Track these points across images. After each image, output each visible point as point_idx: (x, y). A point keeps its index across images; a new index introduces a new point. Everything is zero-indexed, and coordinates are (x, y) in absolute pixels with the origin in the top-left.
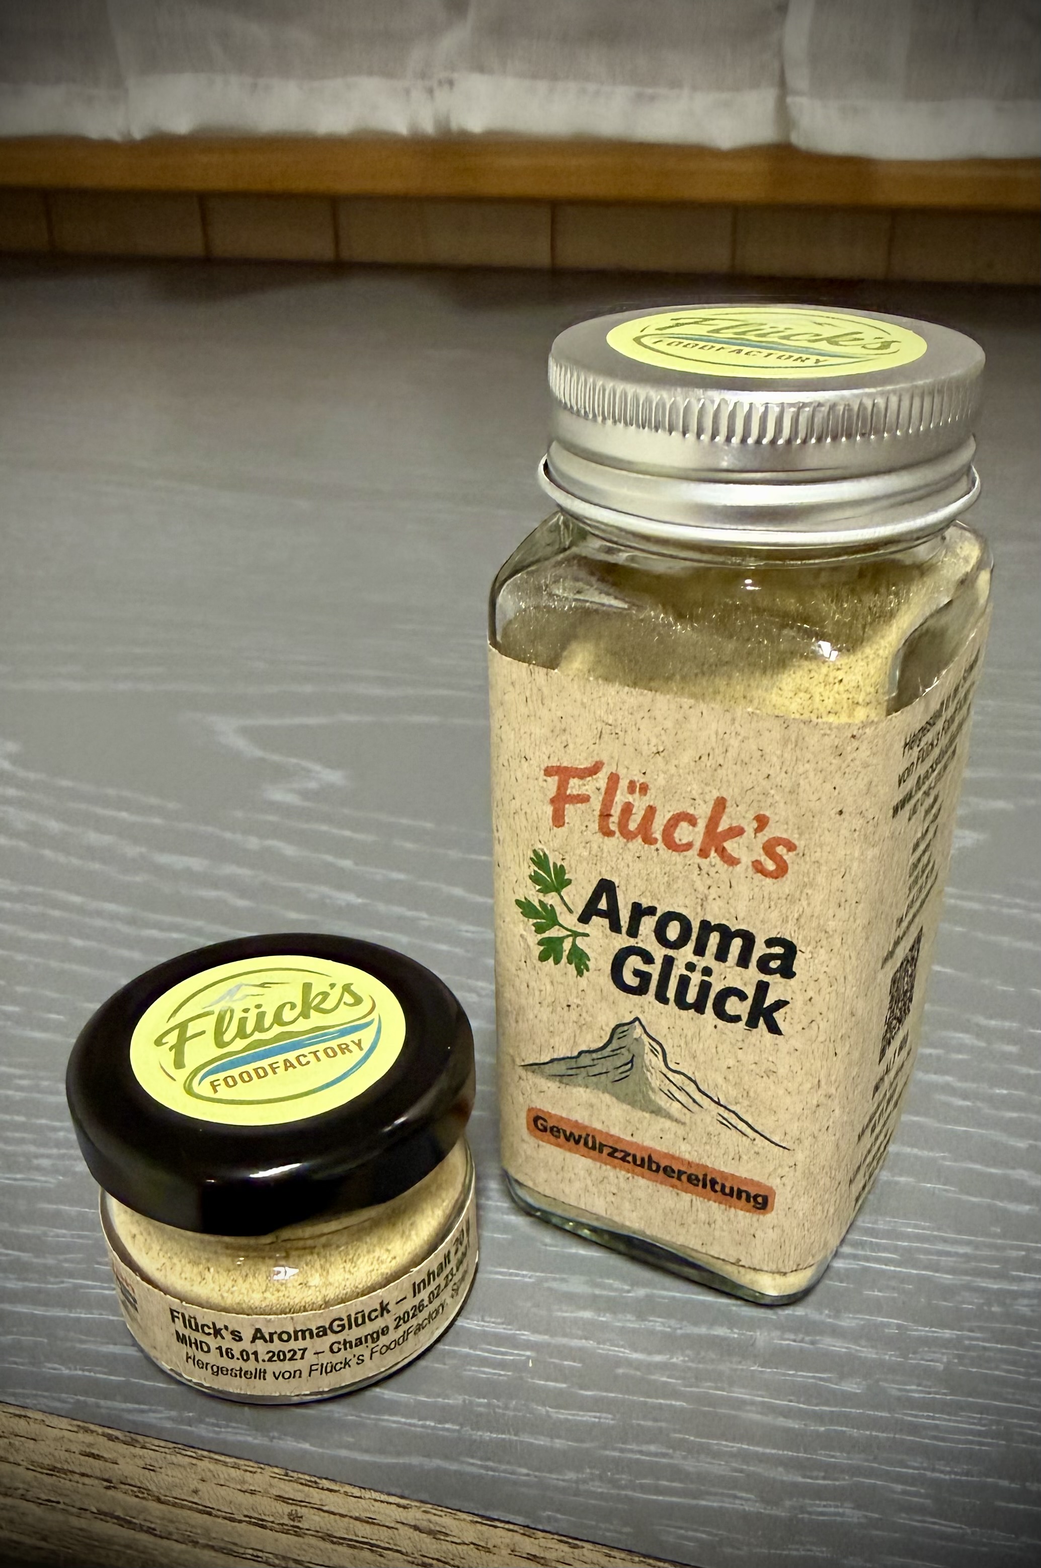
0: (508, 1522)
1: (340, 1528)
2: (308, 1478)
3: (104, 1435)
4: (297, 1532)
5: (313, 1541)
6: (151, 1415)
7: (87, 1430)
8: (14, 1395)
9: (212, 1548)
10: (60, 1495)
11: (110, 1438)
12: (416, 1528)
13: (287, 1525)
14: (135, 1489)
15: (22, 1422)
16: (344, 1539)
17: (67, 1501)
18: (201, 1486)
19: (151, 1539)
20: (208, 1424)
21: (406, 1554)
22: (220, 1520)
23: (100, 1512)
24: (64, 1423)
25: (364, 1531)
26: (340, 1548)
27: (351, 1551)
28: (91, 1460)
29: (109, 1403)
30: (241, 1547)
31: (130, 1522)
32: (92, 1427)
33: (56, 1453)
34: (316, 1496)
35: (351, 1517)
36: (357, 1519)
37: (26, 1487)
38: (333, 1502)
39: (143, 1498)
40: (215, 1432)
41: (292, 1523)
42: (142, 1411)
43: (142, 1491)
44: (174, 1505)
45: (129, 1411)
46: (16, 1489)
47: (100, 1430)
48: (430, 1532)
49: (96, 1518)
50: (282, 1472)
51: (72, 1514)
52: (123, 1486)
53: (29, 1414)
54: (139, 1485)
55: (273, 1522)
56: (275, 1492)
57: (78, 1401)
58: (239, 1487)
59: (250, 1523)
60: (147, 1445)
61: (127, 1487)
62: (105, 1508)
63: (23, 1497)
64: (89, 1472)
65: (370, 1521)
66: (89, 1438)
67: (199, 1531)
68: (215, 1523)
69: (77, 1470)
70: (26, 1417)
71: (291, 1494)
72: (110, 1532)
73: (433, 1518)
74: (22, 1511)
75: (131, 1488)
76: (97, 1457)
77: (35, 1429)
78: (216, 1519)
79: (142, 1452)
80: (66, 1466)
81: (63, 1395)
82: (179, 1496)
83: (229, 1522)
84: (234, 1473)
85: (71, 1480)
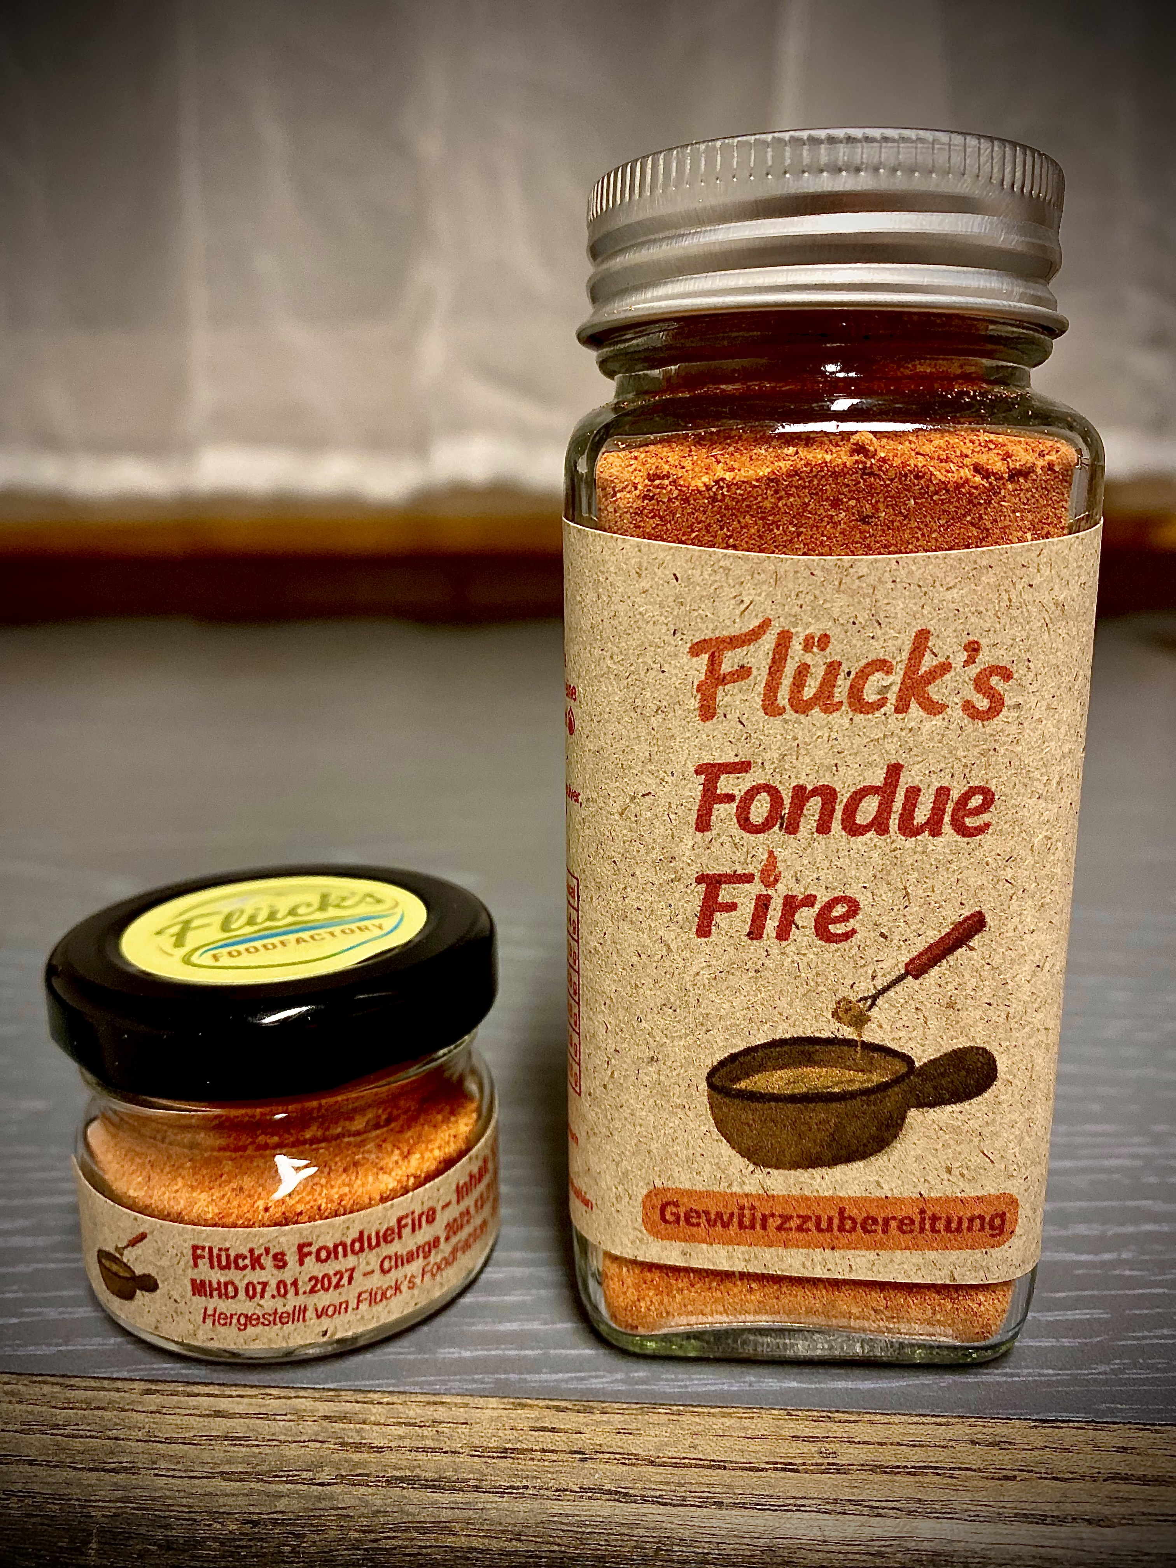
0: (1069, 1421)
1: (888, 1457)
2: (815, 1414)
3: (548, 1407)
4: (841, 1470)
5: (864, 1476)
6: (595, 1381)
7: (523, 1406)
8: (416, 1384)
9: (744, 1506)
10: (527, 1477)
11: (559, 1409)
12: (974, 1442)
13: (822, 1464)
14: (617, 1456)
15: (441, 1409)
16: (898, 1467)
17: (538, 1483)
19: (662, 1509)
20: (667, 1380)
21: (980, 1470)
22: (739, 1473)
23: (583, 1490)
24: (493, 1402)
25: (916, 1456)
26: (898, 1478)
27: (912, 1478)
28: (546, 1434)
29: (537, 1377)
30: (779, 1497)
31: (626, 1494)
32: (530, 1402)
33: (500, 1433)
34: (838, 1430)
35: (892, 1444)
36: (899, 1444)
37: (476, 1476)
38: (862, 1432)
39: (632, 1464)
40: (681, 1387)
41: (826, 1461)
42: (582, 1379)
43: (627, 1459)
44: (674, 1465)
45: (567, 1381)
46: (465, 1481)
47: (542, 1403)
48: (993, 1444)
49: (581, 1497)
50: (786, 1413)
52: (600, 1456)
53: (446, 1399)
54: (621, 1451)
55: (804, 1464)
56: (786, 1433)
57: (498, 1379)
58: (743, 1435)
59: (776, 1469)
60: (609, 1410)
61: (607, 1455)
62: (586, 1484)
63: (477, 1489)
64: (550, 1447)
65: (917, 1444)
66: (534, 1414)
67: (718, 1490)
68: (734, 1476)
69: (534, 1448)
70: (442, 1403)
71: (807, 1432)
72: (605, 1512)
73: (985, 1430)
74: (480, 1506)
75: (612, 1456)
76: (552, 1430)
77: (461, 1414)
78: (733, 1472)
79: (605, 1417)
80: (518, 1446)
81: (476, 1377)
82: (675, 1455)
83: (751, 1473)
84: (728, 1422)
85: (532, 1459)
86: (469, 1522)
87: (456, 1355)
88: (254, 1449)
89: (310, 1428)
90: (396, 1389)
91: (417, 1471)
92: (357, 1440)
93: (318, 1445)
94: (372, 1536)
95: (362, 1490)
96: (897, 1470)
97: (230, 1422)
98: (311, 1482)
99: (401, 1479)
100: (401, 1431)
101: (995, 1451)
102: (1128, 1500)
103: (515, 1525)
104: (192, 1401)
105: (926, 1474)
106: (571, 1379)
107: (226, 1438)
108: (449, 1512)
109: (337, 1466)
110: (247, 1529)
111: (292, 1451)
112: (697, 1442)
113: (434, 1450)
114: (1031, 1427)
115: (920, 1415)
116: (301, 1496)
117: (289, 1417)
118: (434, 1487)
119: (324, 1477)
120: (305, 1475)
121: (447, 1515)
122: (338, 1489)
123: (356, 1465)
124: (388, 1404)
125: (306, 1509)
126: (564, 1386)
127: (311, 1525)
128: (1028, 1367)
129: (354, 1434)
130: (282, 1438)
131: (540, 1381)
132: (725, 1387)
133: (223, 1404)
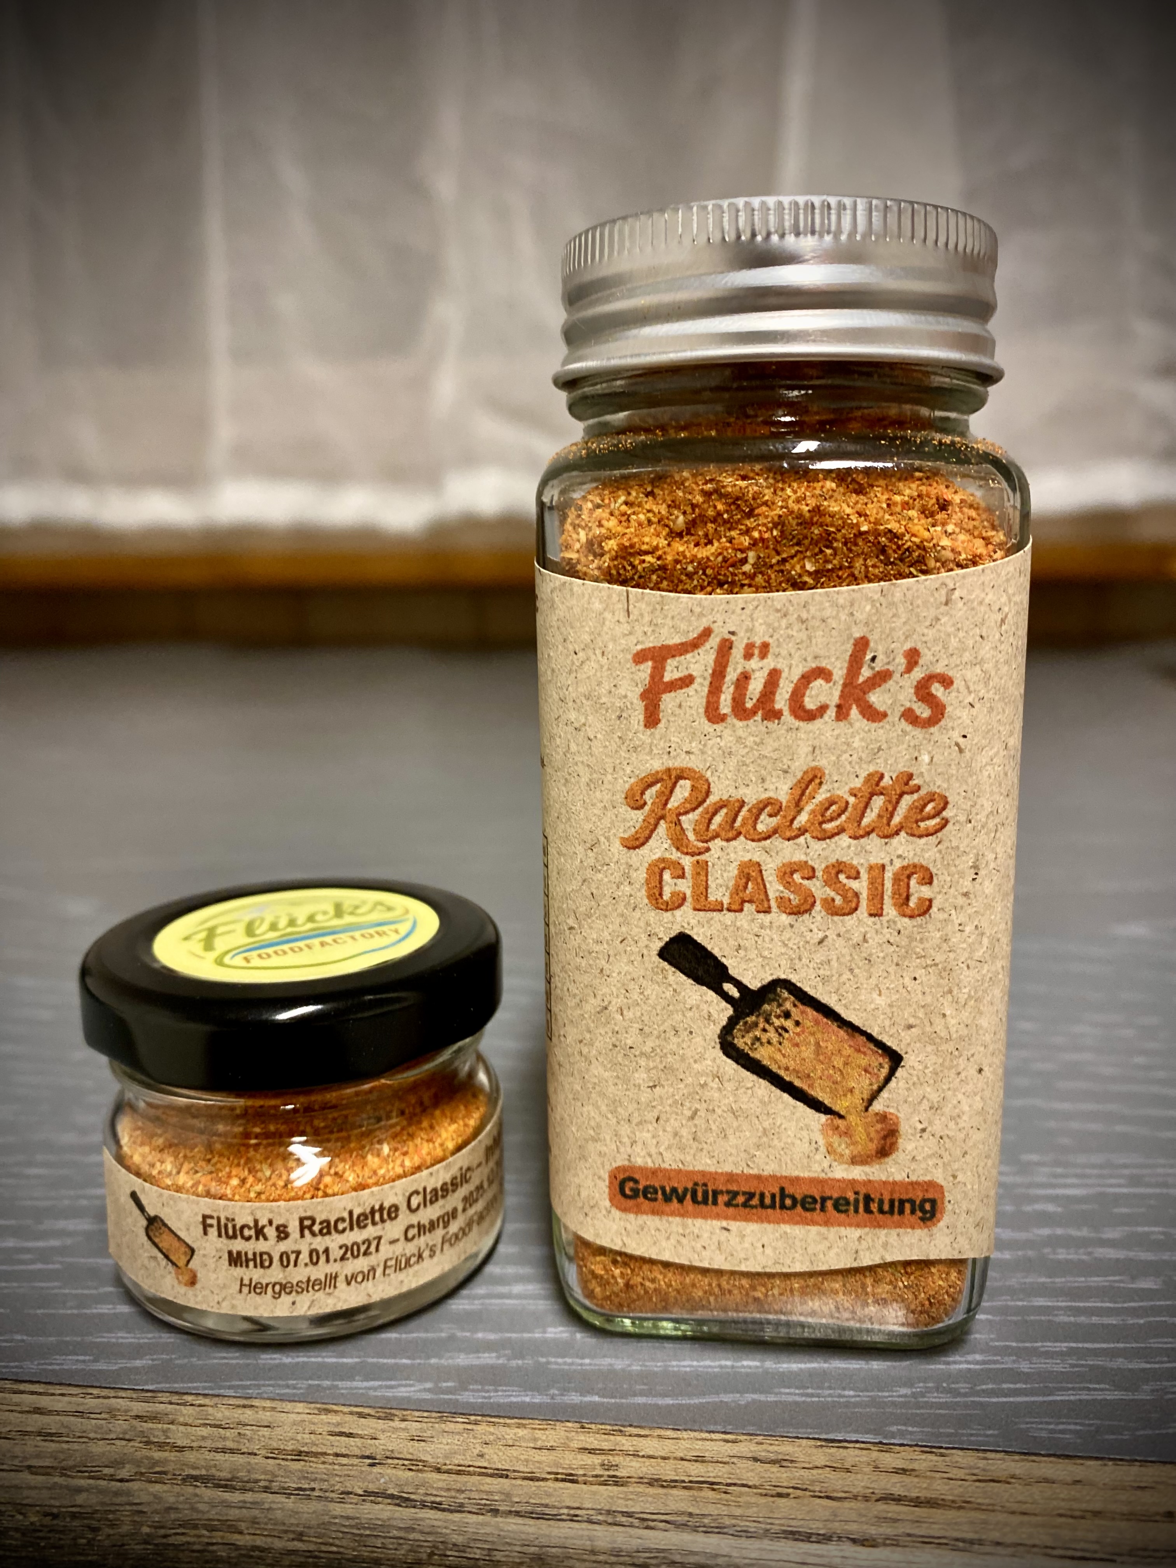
0: (857, 1442)
1: (668, 1471)
2: (608, 1427)
3: (351, 1413)
4: (617, 1482)
5: (641, 1488)
6: (403, 1389)
7: (328, 1411)
8: (230, 1387)
9: (518, 1514)
10: (315, 1480)
11: (361, 1415)
12: (756, 1460)
13: (601, 1476)
14: (406, 1462)
15: (248, 1412)
16: (676, 1481)
17: (325, 1486)
18: (486, 1450)
19: (439, 1515)
20: (473, 1391)
21: (755, 1487)
22: (519, 1482)
23: (368, 1493)
24: (300, 1407)
25: (696, 1471)
26: (674, 1492)
27: (686, 1493)
28: (343, 1438)
29: (348, 1384)
30: (554, 1507)
31: (408, 1499)
32: (335, 1408)
33: (299, 1437)
34: (626, 1443)
35: (675, 1458)
36: (682, 1459)
37: (269, 1477)
38: (649, 1446)
39: (418, 1471)
40: (485, 1398)
41: (608, 1473)
42: (391, 1387)
43: (415, 1464)
44: (459, 1473)
45: (375, 1389)
46: (257, 1481)
47: (346, 1409)
48: (773, 1462)
49: (364, 1500)
50: (578, 1425)
51: (332, 1500)
52: (390, 1461)
53: (256, 1403)
54: (410, 1457)
55: (584, 1475)
56: (575, 1445)
57: (310, 1385)
58: (532, 1445)
59: (557, 1480)
60: (409, 1418)
61: (396, 1461)
62: (372, 1487)
63: (266, 1489)
64: (344, 1451)
65: (699, 1459)
66: (336, 1419)
67: (496, 1498)
68: (514, 1486)
69: (329, 1452)
70: (252, 1406)
71: (596, 1445)
72: (385, 1515)
73: (771, 1448)
74: (267, 1506)
75: (401, 1462)
76: (350, 1435)
77: (266, 1417)
78: (514, 1481)
79: (403, 1425)
80: (314, 1449)
81: (291, 1382)
82: (462, 1462)
83: (531, 1483)
84: (521, 1432)
85: (324, 1463)
86: (254, 1521)
87: (277, 1361)
88: (65, 1446)
89: (120, 1426)
90: (211, 1392)
91: (213, 1471)
92: (162, 1439)
93: (124, 1443)
94: (162, 1532)
95: (158, 1487)
96: (673, 1484)
97: (46, 1419)
98: (112, 1478)
99: (196, 1478)
100: (205, 1431)
101: (775, 1469)
102: (896, 1521)
103: (297, 1525)
104: (16, 1398)
105: (701, 1489)
106: (381, 1387)
107: (39, 1434)
108: (237, 1511)
109: (138, 1463)
110: (47, 1520)
111: (99, 1448)
112: (485, 1451)
113: (232, 1451)
114: (817, 1447)
115: (710, 1432)
116: (101, 1491)
117: (103, 1416)
118: (226, 1486)
119: (124, 1473)
120: (106, 1471)
121: (234, 1513)
122: (135, 1486)
123: (157, 1463)
124: (200, 1406)
125: (103, 1504)
126: (372, 1393)
127: (107, 1520)
128: (830, 1388)
129: (160, 1433)
130: (92, 1435)
131: (351, 1388)
132: (527, 1399)
133: (45, 1402)
